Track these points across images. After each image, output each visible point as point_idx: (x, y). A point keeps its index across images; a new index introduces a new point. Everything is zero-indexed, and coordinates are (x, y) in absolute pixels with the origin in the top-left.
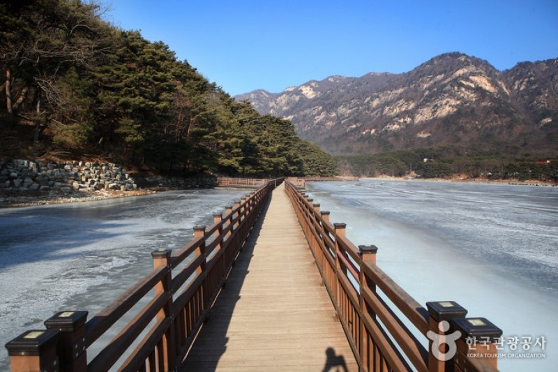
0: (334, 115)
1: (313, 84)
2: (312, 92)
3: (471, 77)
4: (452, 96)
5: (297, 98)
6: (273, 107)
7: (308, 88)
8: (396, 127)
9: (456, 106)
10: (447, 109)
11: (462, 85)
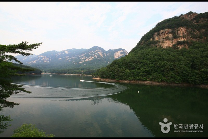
0: (71, 58)
1: (68, 50)
2: (67, 52)
3: (98, 52)
4: (93, 56)
5: (64, 54)
6: (57, 56)
7: (67, 51)
8: (81, 62)
9: (93, 58)
10: (91, 59)
11: (95, 54)
